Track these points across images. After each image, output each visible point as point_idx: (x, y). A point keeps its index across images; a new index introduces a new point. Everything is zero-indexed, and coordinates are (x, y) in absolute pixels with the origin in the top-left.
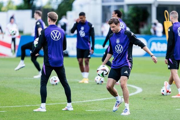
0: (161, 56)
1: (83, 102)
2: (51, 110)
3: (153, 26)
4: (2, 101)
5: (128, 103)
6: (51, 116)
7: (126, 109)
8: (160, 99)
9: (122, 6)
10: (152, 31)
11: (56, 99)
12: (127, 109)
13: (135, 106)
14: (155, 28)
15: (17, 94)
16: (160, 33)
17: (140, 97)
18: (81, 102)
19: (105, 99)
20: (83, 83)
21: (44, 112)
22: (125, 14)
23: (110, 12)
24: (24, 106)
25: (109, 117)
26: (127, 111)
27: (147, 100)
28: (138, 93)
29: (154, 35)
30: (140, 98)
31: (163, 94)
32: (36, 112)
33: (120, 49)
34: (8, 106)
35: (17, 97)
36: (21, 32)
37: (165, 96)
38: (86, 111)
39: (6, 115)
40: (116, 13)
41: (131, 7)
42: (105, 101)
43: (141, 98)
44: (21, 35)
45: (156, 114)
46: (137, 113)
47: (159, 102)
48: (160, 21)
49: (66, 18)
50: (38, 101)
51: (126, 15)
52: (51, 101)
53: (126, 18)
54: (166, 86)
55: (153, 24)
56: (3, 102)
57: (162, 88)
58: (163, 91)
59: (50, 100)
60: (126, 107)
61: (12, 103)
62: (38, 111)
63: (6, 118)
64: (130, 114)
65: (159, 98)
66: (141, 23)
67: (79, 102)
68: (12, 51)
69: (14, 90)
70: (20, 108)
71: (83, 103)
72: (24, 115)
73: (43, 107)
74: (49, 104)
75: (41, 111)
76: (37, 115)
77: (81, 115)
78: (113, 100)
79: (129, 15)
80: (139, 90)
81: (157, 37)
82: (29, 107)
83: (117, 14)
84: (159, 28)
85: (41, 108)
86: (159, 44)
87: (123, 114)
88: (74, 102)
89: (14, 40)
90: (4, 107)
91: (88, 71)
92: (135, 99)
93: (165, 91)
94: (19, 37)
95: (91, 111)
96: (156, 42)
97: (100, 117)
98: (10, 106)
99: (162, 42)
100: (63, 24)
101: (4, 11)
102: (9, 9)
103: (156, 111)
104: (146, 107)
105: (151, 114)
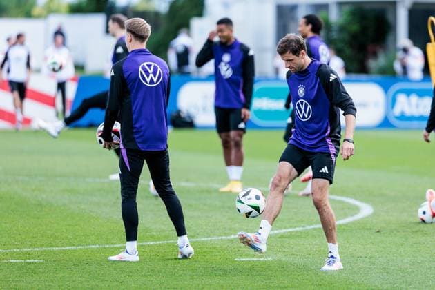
0: (419, 129)
1: (229, 237)
2: (152, 257)
3: (400, 54)
4: (31, 235)
5: (334, 243)
6: (150, 273)
7: (332, 257)
8: (417, 232)
9: (325, 7)
10: (398, 67)
11: (164, 231)
12: (335, 256)
13: (355, 250)
14: (405, 60)
15: (68, 219)
16: (416, 73)
17: (369, 226)
18: (223, 237)
19: (283, 231)
20: (231, 192)
21: (134, 262)
22: (333, 25)
23: (294, 19)
24: (86, 247)
25: (292, 276)
26: (334, 262)
27: (384, 233)
28: (363, 218)
29: (401, 78)
30: (367, 229)
31: (423, 221)
32: (114, 261)
33: (305, 110)
34: (46, 247)
35: (69, 225)
36: (79, 67)
37: (428, 225)
38: (236, 261)
39: (41, 270)
40: (307, 23)
41: (347, 9)
42: (282, 236)
43: (370, 229)
44: (80, 75)
45: (406, 269)
46: (361, 265)
47: (414, 240)
48: (416, 44)
49: (189, 34)
50: (119, 235)
51: (335, 27)
52: (152, 237)
53: (335, 35)
54: (430, 201)
55: (400, 50)
56: (35, 237)
57: (420, 206)
58: (424, 213)
59: (148, 234)
60: (331, 252)
61: (57, 241)
62: (119, 261)
63: (41, 275)
64: (342, 267)
65: (414, 230)
66: (370, 48)
67: (220, 238)
68: (57, 115)
69: (62, 208)
70: (75, 251)
71: (228, 240)
72: (86, 270)
73: (131, 252)
74: (146, 242)
75: (127, 259)
76: (118, 270)
77: (225, 271)
78: (301, 233)
79: (342, 29)
80: (366, 210)
81: (409, 81)
82: (99, 250)
83: (310, 27)
84: (415, 59)
85: (127, 252)
86: (414, 99)
87: (326, 267)
88: (206, 239)
89: (61, 86)
90: (37, 249)
91: (239, 163)
92: (354, 232)
93: (429, 214)
94: (74, 80)
95: (249, 261)
96: (408, 93)
97: (271, 276)
98: (51, 246)
99: (421, 94)
100: (180, 49)
101: (38, 17)
102: (50, 11)
103: (406, 261)
104: (381, 251)
105: (393, 270)
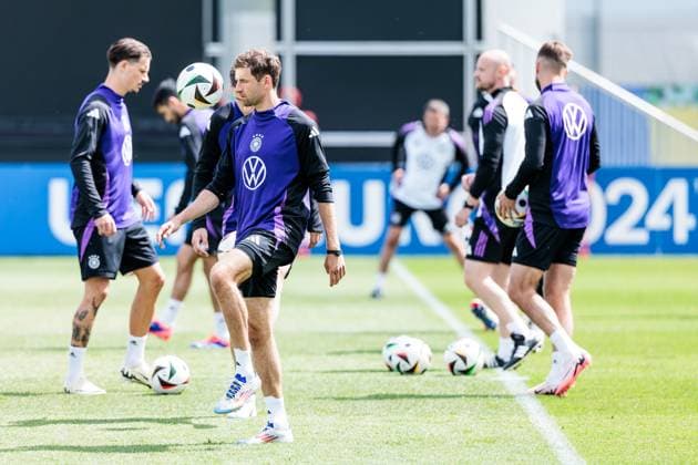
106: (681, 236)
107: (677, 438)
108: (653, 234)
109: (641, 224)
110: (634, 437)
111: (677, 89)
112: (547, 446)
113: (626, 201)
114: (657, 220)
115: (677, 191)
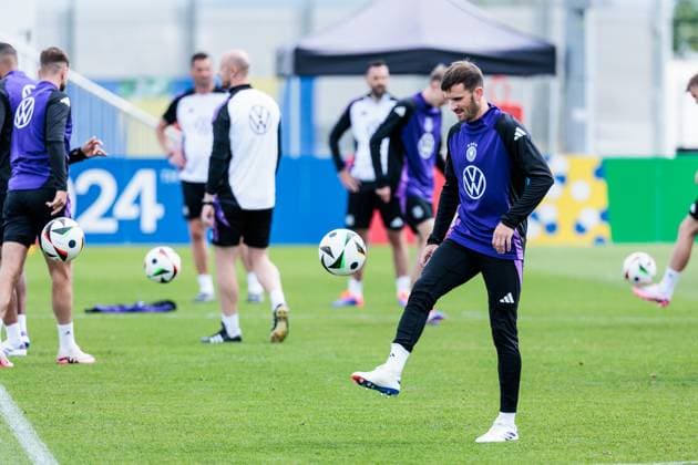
106: (148, 225)
107: (136, 423)
108: (121, 223)
109: (109, 214)
110: (94, 422)
111: (150, 82)
112: (8, 430)
113: (95, 191)
114: (125, 210)
115: (145, 181)
